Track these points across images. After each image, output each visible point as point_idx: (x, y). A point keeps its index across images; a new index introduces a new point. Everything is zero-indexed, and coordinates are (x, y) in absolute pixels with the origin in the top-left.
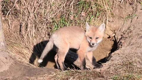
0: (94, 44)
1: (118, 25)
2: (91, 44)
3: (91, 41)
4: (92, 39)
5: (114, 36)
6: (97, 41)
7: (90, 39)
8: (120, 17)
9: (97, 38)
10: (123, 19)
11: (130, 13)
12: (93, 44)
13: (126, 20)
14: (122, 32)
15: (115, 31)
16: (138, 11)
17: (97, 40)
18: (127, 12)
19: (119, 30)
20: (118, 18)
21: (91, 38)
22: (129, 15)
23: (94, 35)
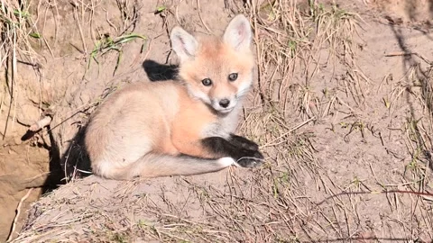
0: (228, 102)
1: (60, 81)
2: (217, 106)
3: (210, 94)
4: (214, 87)
5: (48, 127)
6: (235, 89)
7: (207, 88)
8: (70, 48)
9: (233, 77)
10: (80, 56)
11: (108, 30)
12: (225, 104)
13: (92, 60)
14: (80, 107)
15: (48, 105)
16: (143, 19)
17: (235, 83)
18: (97, 23)
19: (65, 103)
20: (62, 54)
21: (207, 82)
22: (107, 36)
23: (218, 68)
